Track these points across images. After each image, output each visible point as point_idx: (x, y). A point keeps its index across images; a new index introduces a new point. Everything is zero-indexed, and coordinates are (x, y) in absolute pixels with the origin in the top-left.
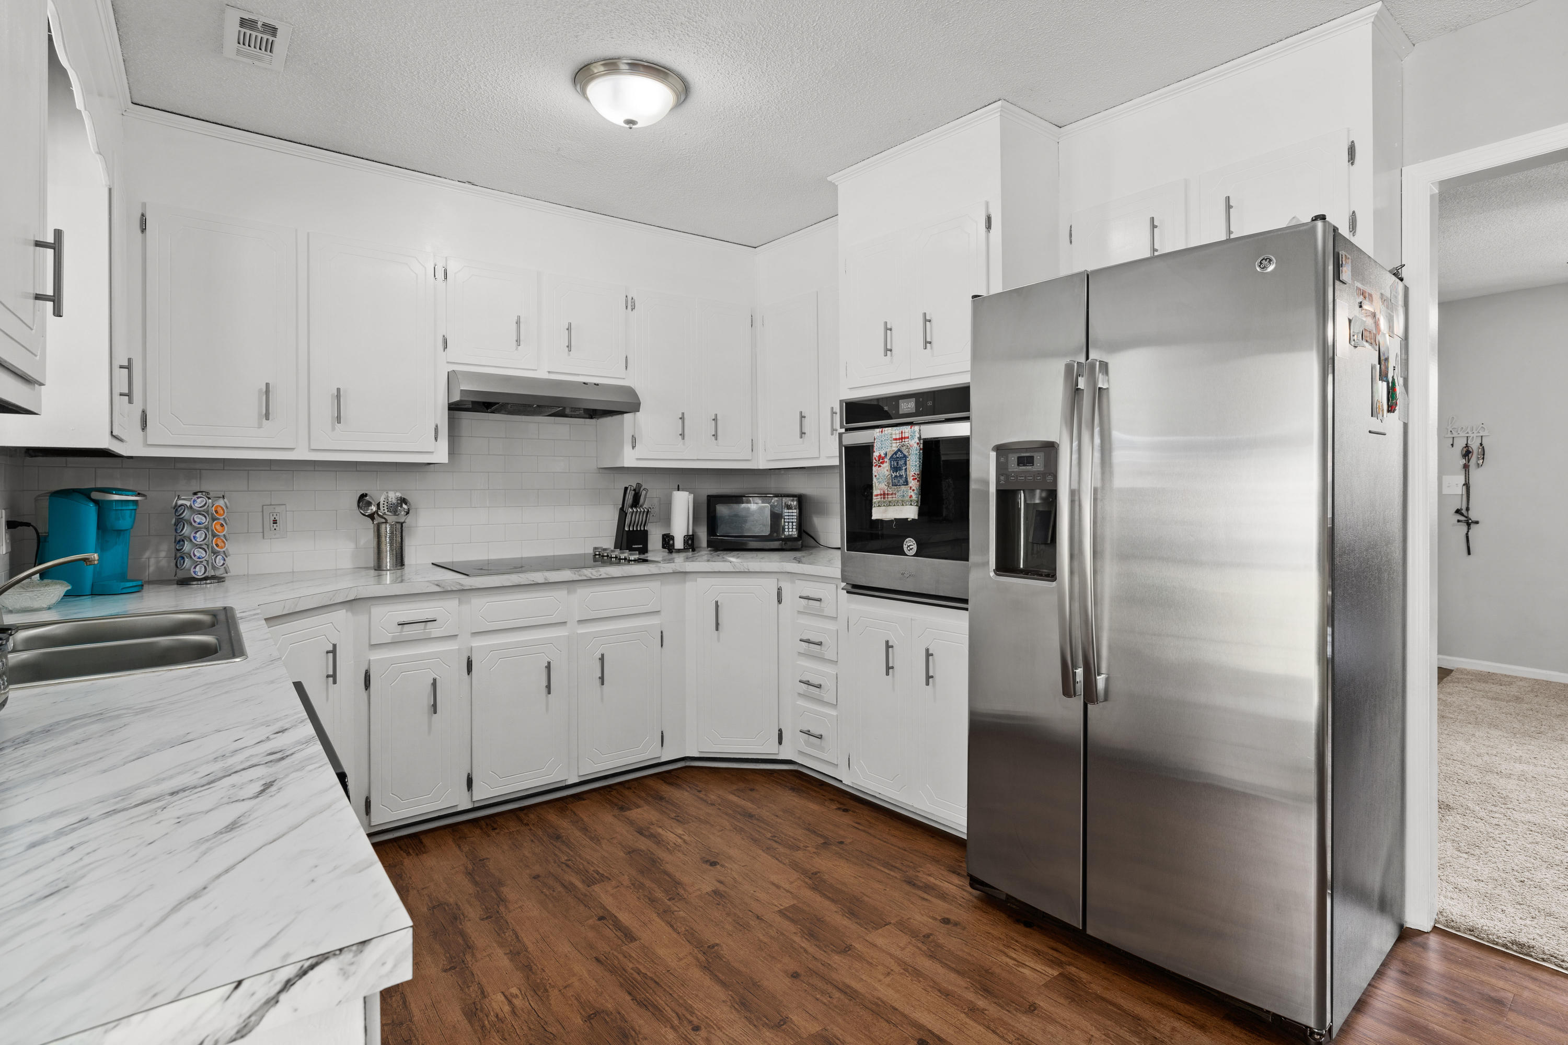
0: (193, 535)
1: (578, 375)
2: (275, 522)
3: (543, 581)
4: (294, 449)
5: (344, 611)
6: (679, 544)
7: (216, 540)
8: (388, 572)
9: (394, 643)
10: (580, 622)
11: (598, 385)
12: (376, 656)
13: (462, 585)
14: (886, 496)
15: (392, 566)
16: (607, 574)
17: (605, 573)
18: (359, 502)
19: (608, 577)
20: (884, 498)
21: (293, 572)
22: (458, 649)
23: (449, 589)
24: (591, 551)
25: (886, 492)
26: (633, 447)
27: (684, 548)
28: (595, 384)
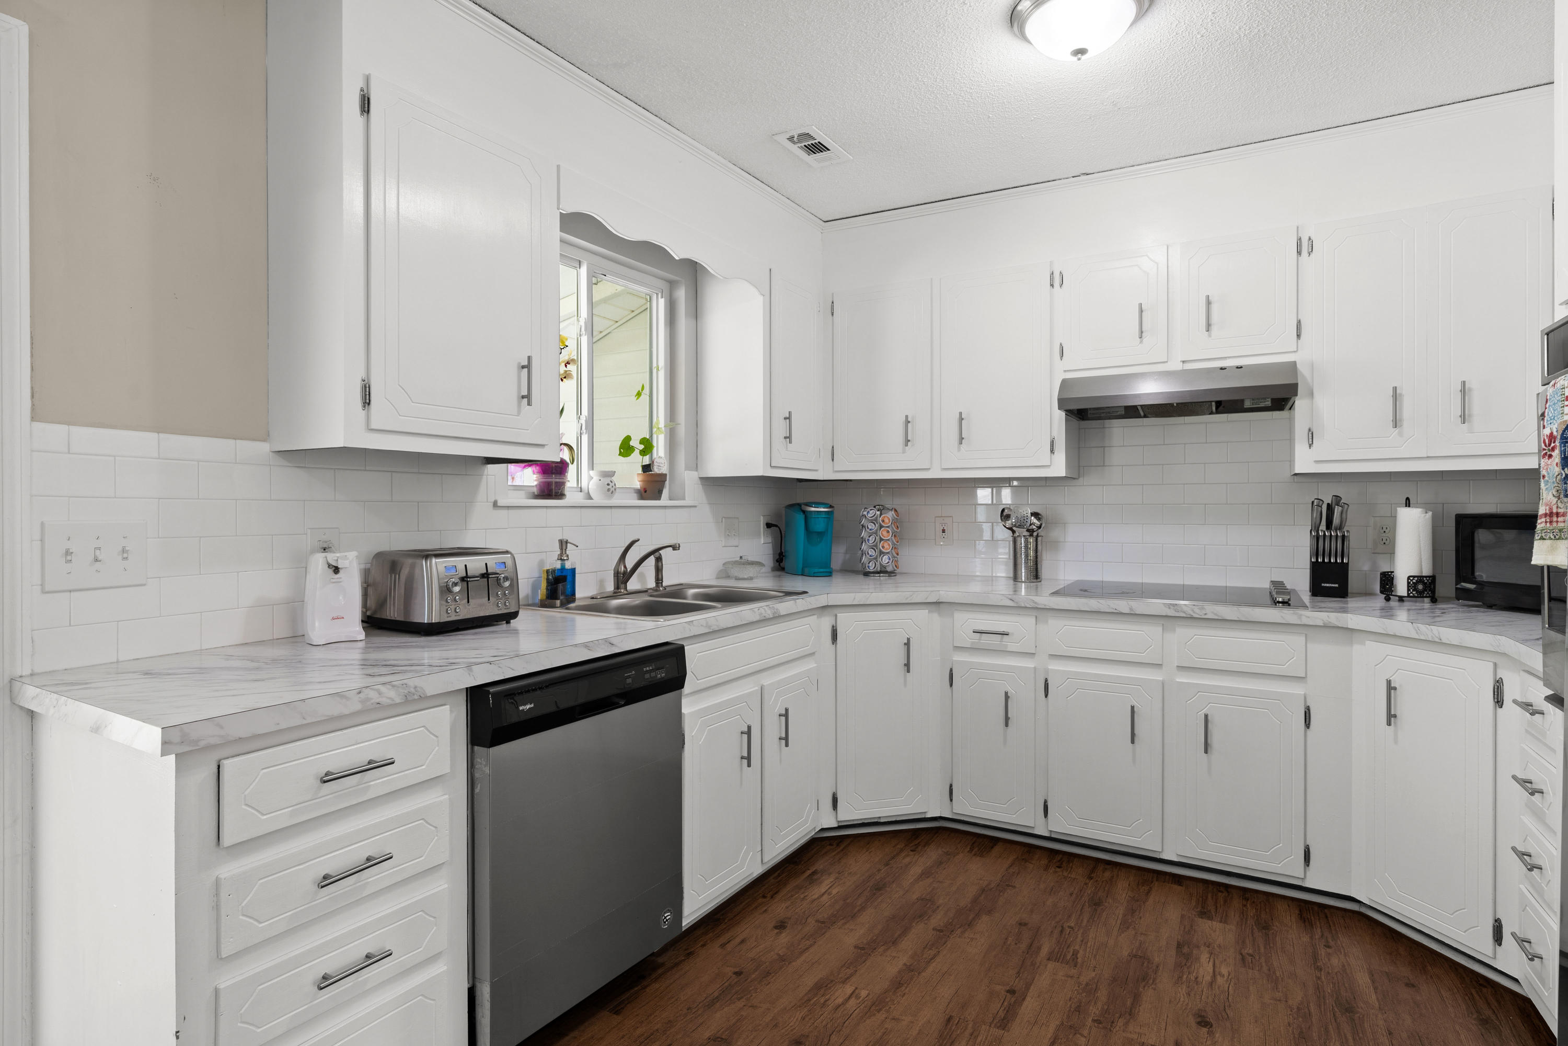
0: (867, 538)
1: (1225, 358)
2: (944, 531)
3: (1127, 611)
4: (929, 469)
5: (927, 611)
6: (1401, 588)
7: (883, 543)
8: (1023, 584)
9: (973, 649)
10: (1180, 668)
11: (1241, 367)
12: (959, 657)
13: (1036, 603)
14: (1555, 519)
15: (1027, 578)
16: (1216, 614)
17: (1213, 613)
18: (1001, 517)
19: (1216, 617)
20: (1551, 522)
21: (958, 575)
22: (1035, 668)
23: (1023, 605)
24: (1267, 585)
25: (1555, 511)
26: (1310, 446)
27: (1409, 596)
28: (1237, 368)
